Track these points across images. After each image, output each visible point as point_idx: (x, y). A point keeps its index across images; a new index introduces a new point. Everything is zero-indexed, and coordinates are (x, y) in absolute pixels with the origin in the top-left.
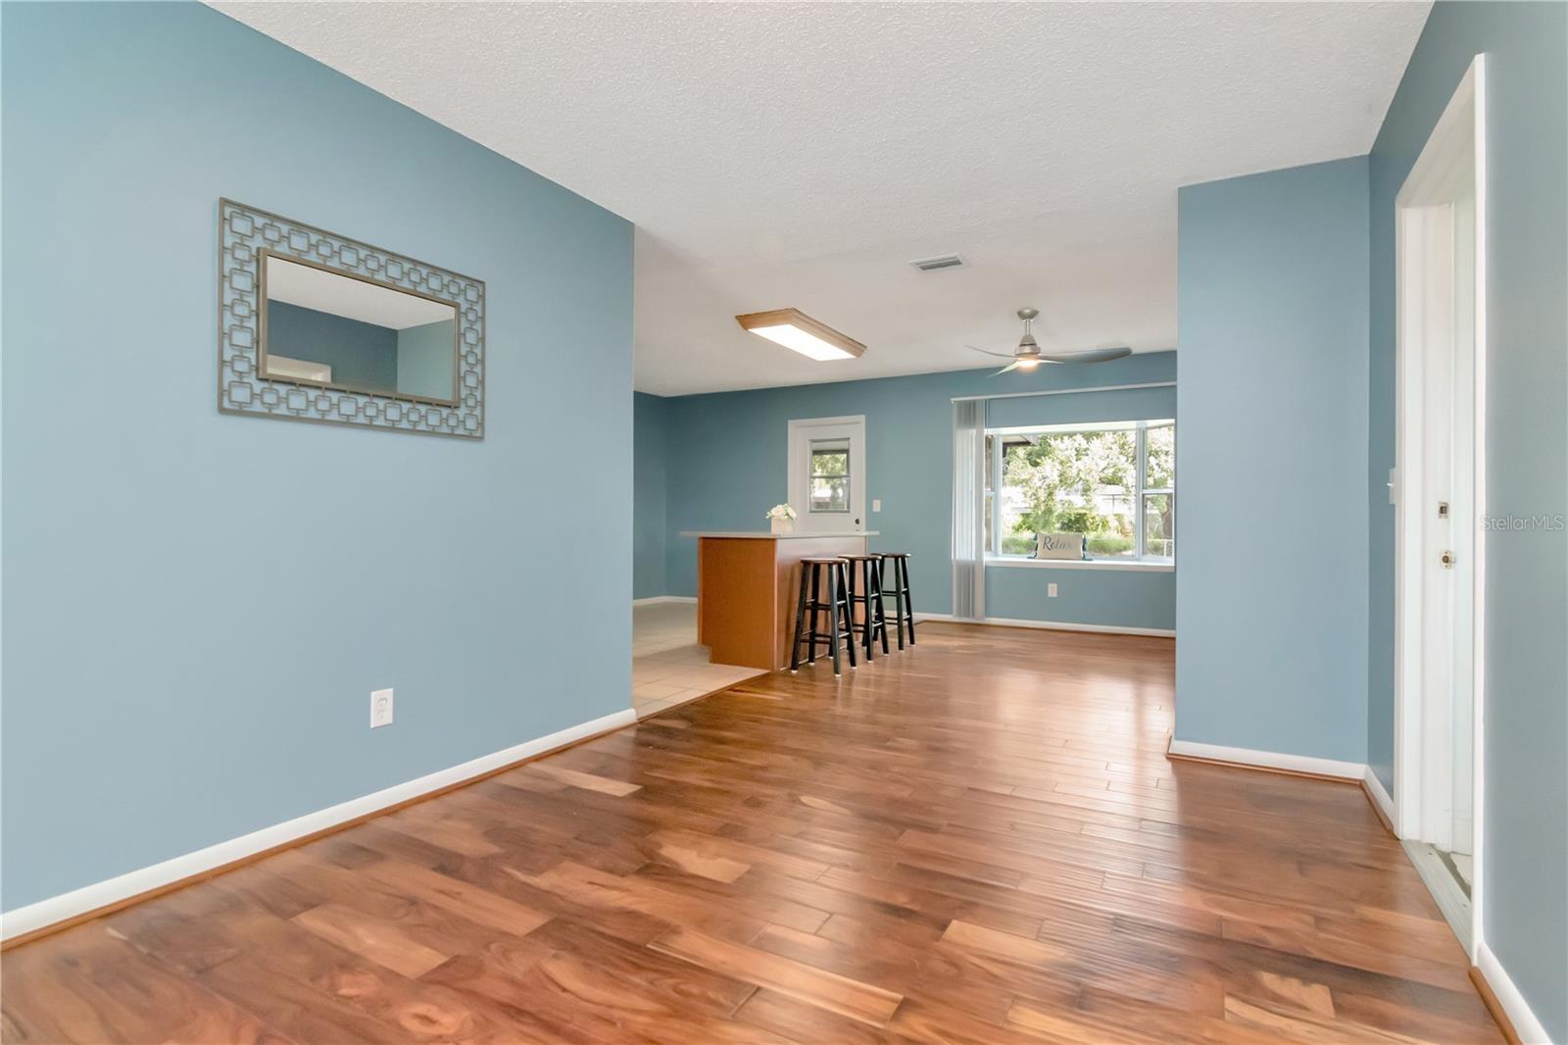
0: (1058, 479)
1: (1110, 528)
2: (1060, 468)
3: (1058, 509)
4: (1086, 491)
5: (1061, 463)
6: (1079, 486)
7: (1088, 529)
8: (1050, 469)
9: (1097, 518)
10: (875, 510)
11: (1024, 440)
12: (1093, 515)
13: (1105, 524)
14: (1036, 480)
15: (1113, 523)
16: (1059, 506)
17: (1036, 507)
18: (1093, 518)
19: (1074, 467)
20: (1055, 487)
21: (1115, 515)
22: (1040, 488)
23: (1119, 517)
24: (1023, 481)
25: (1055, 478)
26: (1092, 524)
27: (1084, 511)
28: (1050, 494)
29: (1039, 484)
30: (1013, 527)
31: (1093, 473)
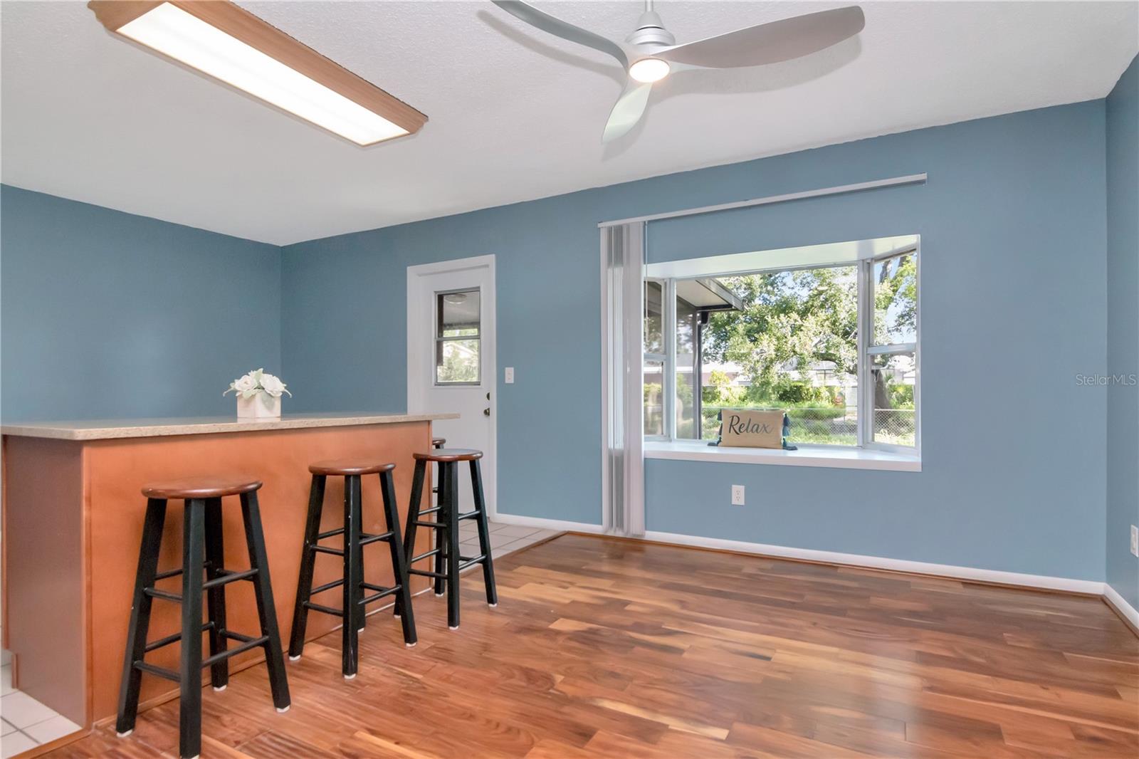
0: (774, 353)
1: (822, 398)
2: (776, 343)
3: (775, 381)
4: (801, 365)
5: (778, 339)
6: (795, 360)
7: (804, 399)
8: (767, 344)
9: (811, 390)
10: (507, 381)
11: (725, 303)
12: (808, 387)
13: (817, 395)
14: (754, 355)
15: (825, 393)
16: (776, 377)
17: (754, 379)
18: (808, 390)
19: (790, 342)
20: (772, 361)
21: (827, 387)
22: (758, 361)
23: (830, 389)
24: (743, 354)
25: (771, 352)
26: (807, 394)
27: (800, 384)
28: (767, 368)
29: (757, 358)
30: (740, 399)
31: (807, 347)
